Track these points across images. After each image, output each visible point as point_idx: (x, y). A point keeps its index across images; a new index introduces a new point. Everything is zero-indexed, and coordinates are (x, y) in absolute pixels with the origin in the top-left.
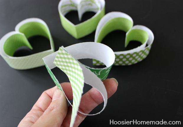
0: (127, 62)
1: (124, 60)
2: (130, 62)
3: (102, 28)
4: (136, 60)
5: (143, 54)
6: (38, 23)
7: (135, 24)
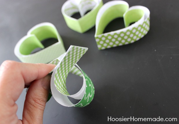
0: (129, 40)
2: (132, 39)
5: (142, 29)
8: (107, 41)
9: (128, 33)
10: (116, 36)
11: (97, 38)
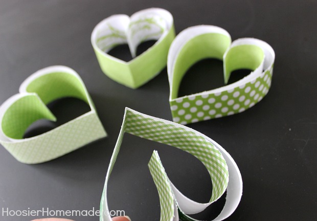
0: (236, 107)
1: (231, 102)
2: (242, 104)
3: (177, 56)
4: (252, 99)
5: (262, 86)
6: (60, 73)
7: (234, 39)
8: (194, 110)
9: (236, 94)
10: (212, 101)
11: (174, 103)
